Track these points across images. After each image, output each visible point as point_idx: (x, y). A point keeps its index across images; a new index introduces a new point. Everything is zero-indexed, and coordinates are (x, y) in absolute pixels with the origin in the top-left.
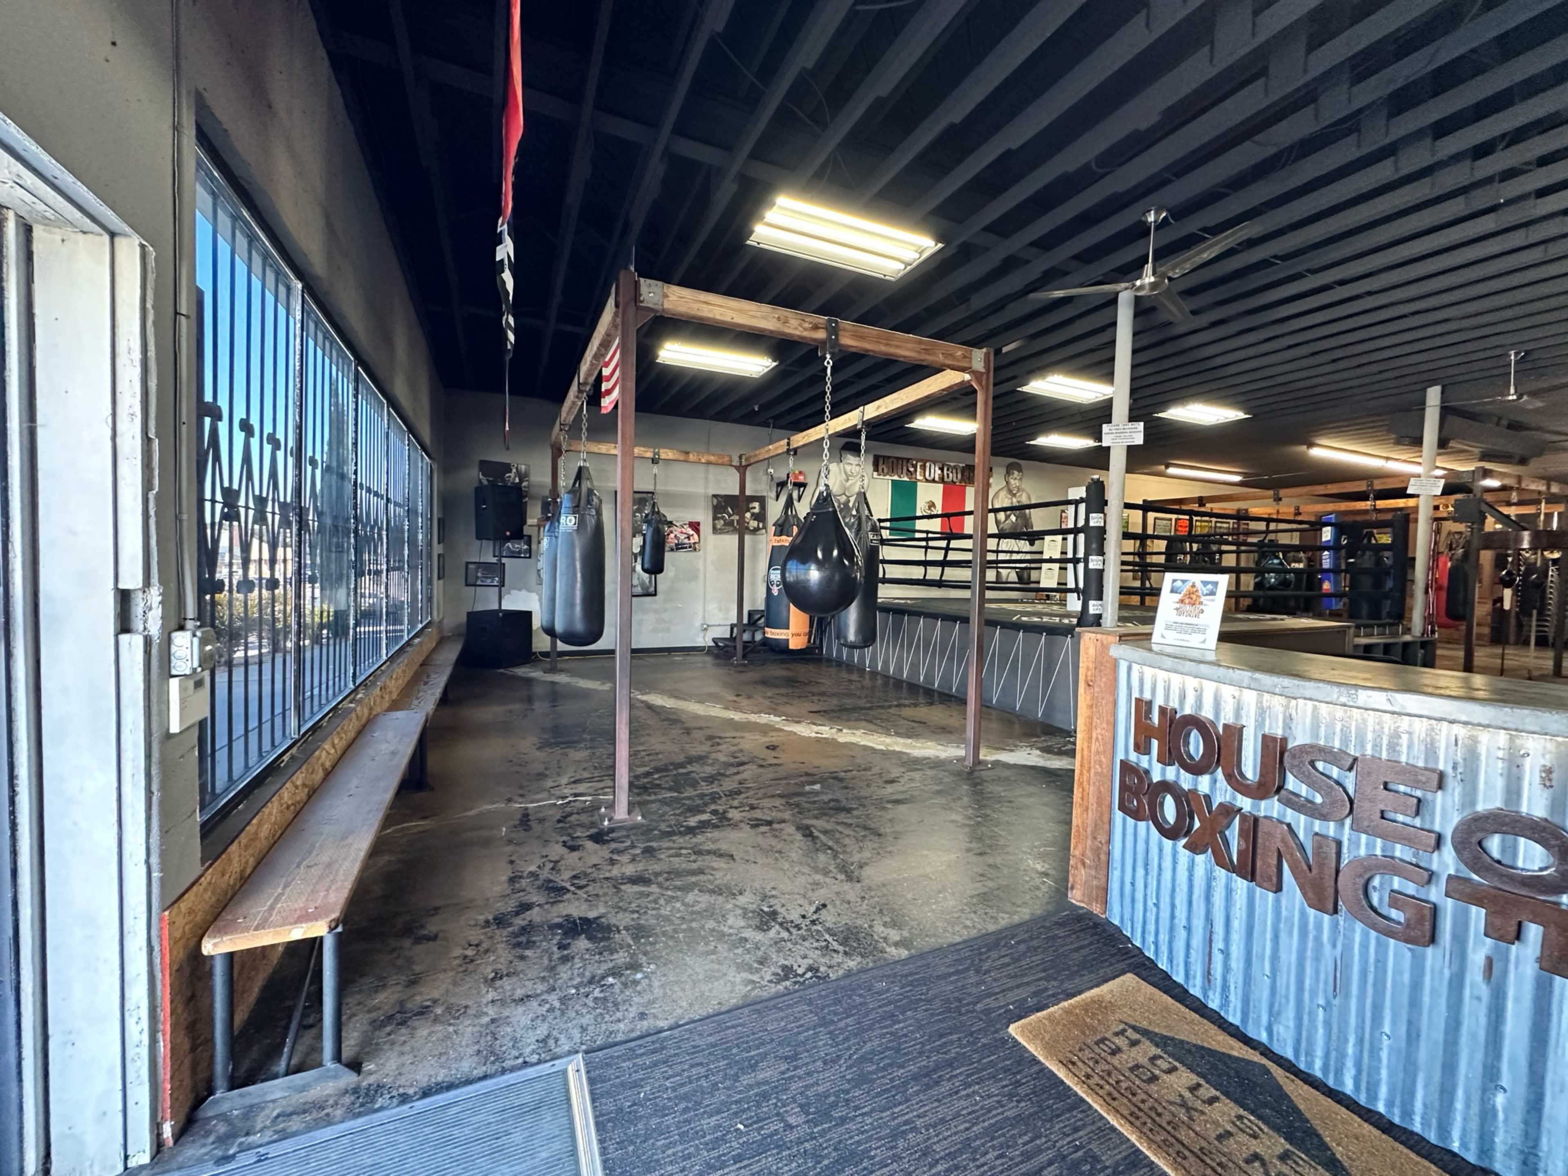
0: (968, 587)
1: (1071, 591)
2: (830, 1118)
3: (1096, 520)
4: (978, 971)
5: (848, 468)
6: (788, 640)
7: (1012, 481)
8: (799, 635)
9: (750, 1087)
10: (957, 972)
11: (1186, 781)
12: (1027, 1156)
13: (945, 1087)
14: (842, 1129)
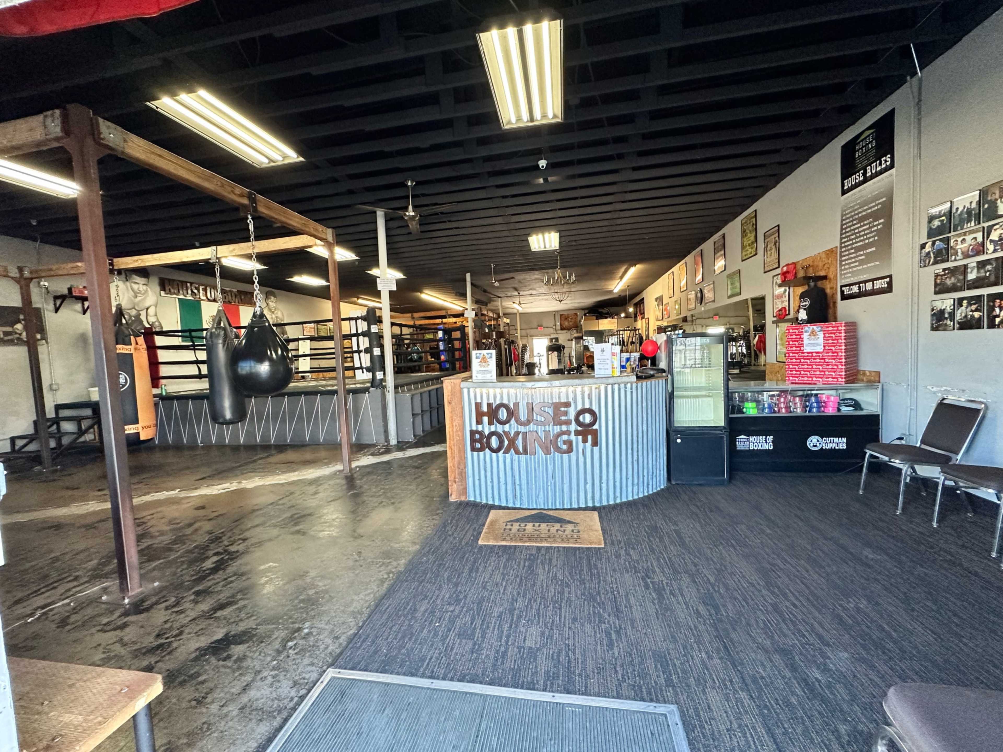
0: (335, 371)
1: (358, 368)
2: (461, 600)
3: (374, 329)
4: (450, 536)
5: (135, 287)
6: (138, 434)
7: (271, 303)
8: (149, 427)
9: (423, 615)
10: (444, 540)
11: (500, 428)
12: (519, 565)
13: (481, 569)
14: (468, 598)
